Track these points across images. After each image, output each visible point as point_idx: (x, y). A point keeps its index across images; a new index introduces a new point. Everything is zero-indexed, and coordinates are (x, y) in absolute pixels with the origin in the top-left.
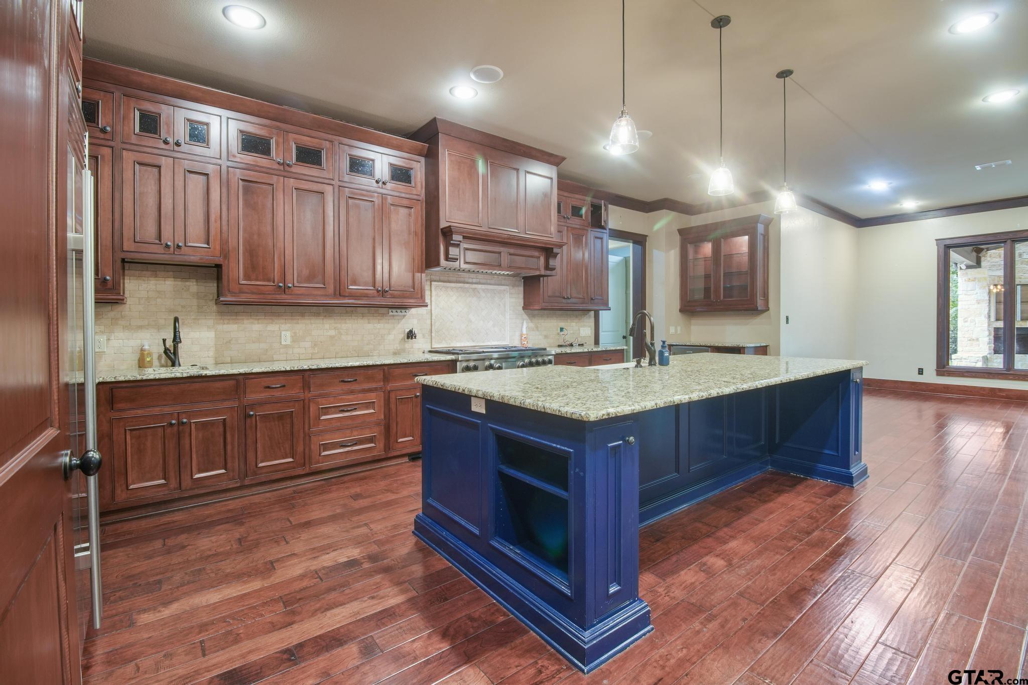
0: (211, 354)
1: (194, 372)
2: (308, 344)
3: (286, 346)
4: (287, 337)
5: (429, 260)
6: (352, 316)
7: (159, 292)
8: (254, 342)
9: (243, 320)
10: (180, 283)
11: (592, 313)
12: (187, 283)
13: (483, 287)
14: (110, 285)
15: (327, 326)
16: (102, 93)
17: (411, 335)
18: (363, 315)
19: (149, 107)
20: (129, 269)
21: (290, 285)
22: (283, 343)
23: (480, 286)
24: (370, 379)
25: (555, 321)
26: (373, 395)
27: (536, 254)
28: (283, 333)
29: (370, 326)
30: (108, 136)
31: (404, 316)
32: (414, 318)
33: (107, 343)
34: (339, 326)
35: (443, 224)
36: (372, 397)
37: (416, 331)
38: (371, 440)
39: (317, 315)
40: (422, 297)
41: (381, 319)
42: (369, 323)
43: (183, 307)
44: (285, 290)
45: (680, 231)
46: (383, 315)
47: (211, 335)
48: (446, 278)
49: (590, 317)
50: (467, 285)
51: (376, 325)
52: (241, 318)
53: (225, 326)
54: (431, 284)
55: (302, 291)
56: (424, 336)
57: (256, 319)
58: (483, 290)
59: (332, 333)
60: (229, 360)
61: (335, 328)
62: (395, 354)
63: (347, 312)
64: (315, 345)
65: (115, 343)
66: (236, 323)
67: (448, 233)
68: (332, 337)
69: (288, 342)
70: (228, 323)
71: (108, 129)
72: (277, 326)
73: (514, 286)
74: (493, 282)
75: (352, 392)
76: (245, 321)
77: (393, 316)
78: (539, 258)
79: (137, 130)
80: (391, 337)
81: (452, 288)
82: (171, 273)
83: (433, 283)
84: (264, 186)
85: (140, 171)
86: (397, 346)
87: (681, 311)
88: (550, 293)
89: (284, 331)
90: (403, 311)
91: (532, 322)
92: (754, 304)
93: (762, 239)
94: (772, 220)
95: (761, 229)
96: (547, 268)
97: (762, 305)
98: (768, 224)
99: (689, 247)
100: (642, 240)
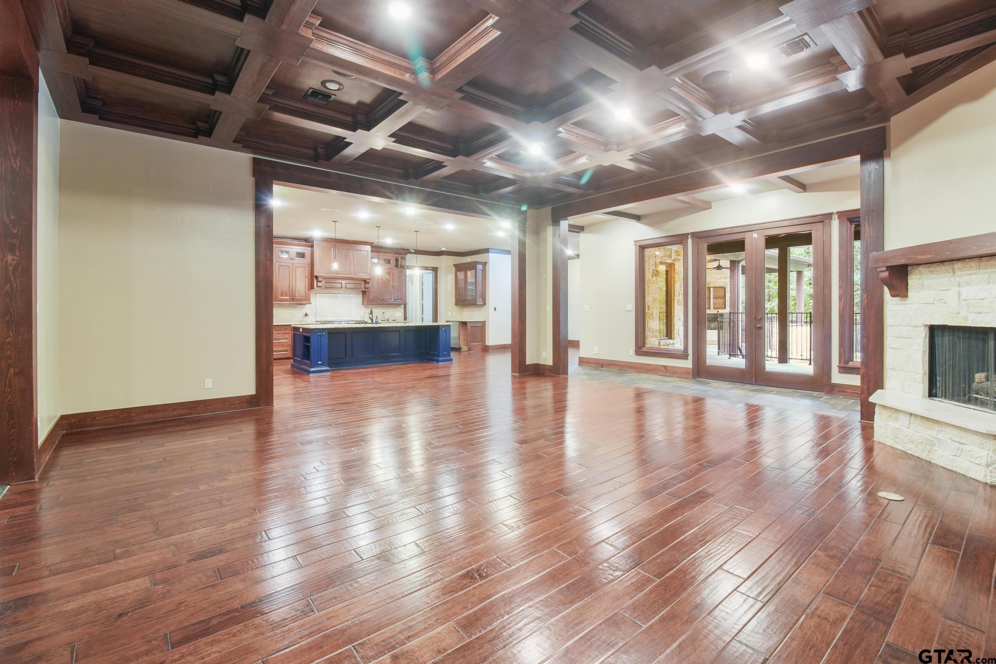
5: (312, 287)
6: (282, 308)
11: (403, 306)
17: (306, 315)
18: (287, 307)
23: (339, 295)
24: (286, 329)
25: (380, 309)
26: (287, 335)
27: (359, 282)
31: (303, 308)
32: (307, 308)
35: (315, 275)
36: (286, 336)
37: (308, 313)
38: (286, 351)
40: (309, 300)
41: (294, 309)
42: (289, 310)
45: (455, 265)
46: (295, 307)
48: (323, 292)
49: (401, 307)
50: (333, 295)
51: (291, 311)
54: (316, 295)
56: (313, 315)
58: (340, 297)
62: (300, 322)
63: (280, 306)
67: (317, 277)
73: (357, 294)
74: (346, 293)
75: (279, 334)
77: (299, 307)
78: (361, 284)
80: (297, 315)
81: (326, 296)
83: (313, 295)
86: (301, 320)
87: (455, 304)
88: (372, 297)
90: (303, 305)
91: (367, 310)
92: (476, 302)
93: (481, 271)
94: (486, 263)
95: (480, 267)
96: (365, 288)
97: (480, 302)
98: (485, 264)
99: (458, 273)
100: (435, 270)
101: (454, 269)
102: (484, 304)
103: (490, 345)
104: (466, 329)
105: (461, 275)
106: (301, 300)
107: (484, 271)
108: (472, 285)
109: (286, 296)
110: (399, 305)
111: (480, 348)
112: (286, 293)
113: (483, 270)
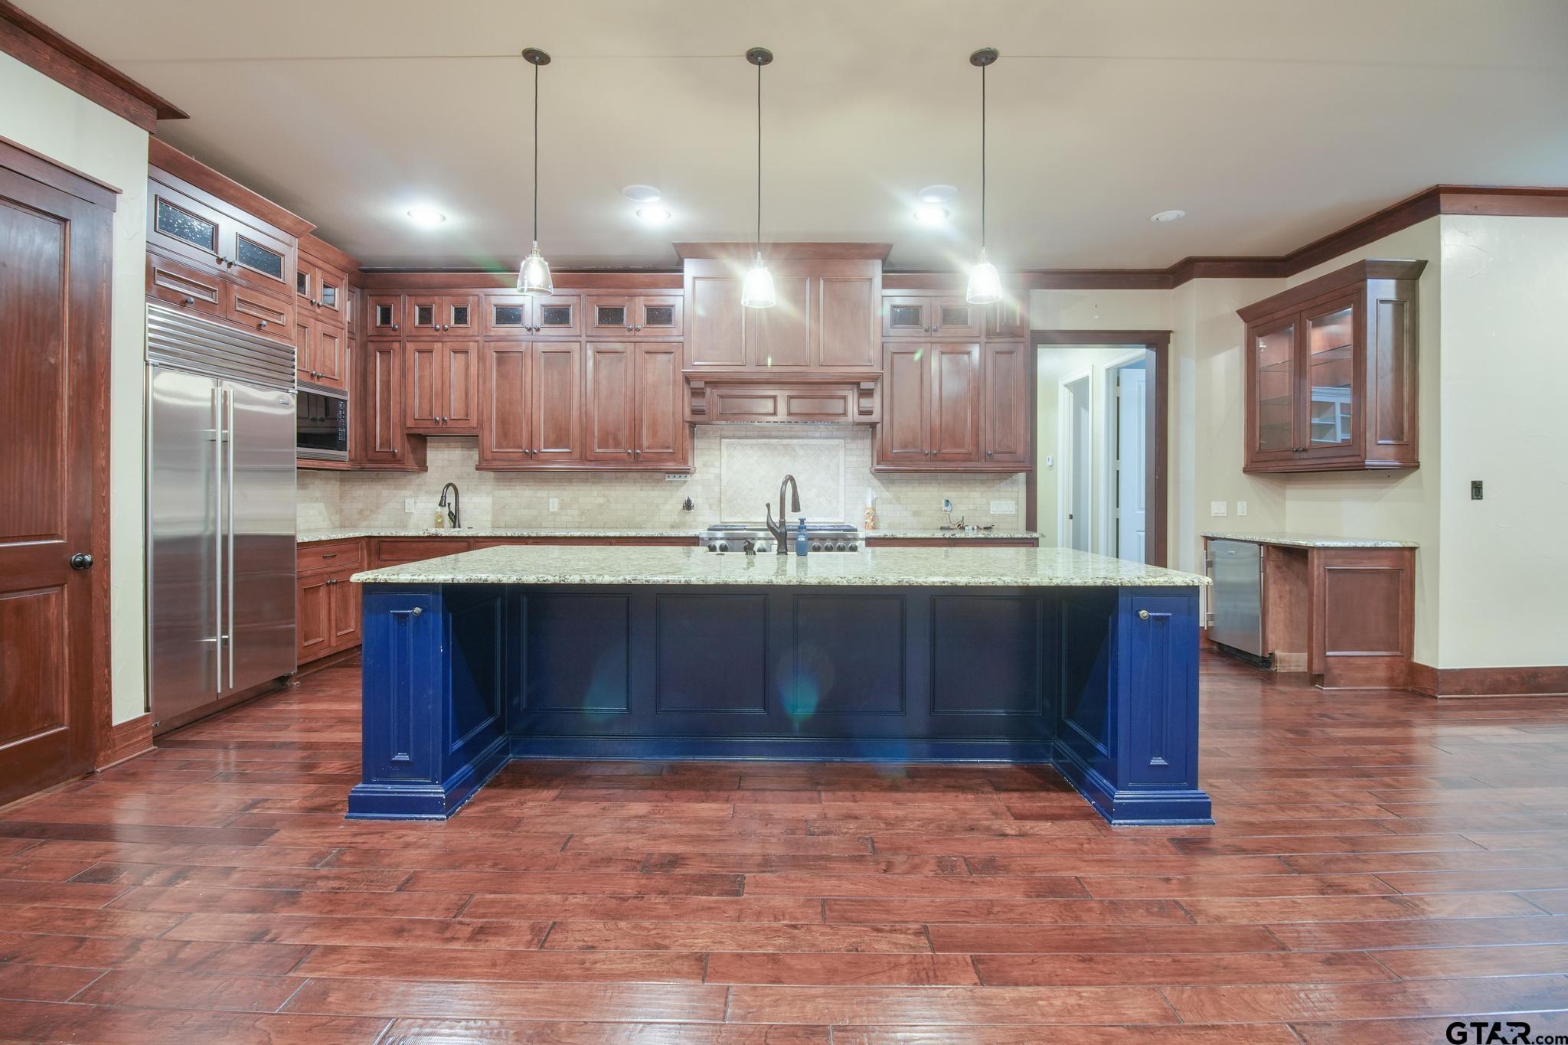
0: (489, 518)
1: (470, 533)
2: (576, 512)
3: (554, 513)
4: (554, 504)
6: (622, 482)
7: (450, 461)
8: (525, 508)
9: (515, 486)
10: (466, 452)
11: (1022, 476)
12: (472, 452)
13: (801, 441)
14: (398, 457)
15: (595, 493)
16: (394, 298)
17: (688, 505)
18: (635, 481)
19: (423, 301)
20: (430, 442)
21: (535, 451)
22: (551, 510)
23: (795, 441)
25: (936, 489)
27: (841, 392)
28: (551, 500)
29: (643, 494)
30: (397, 333)
31: (685, 482)
32: (697, 485)
33: (415, 506)
34: (608, 492)
37: (694, 500)
39: (585, 481)
41: (656, 486)
42: (642, 490)
43: (468, 474)
44: (531, 455)
45: (1240, 312)
46: (658, 481)
47: (489, 500)
48: (743, 434)
49: (1015, 482)
50: (774, 441)
51: (649, 492)
52: (514, 484)
53: (501, 492)
54: (721, 442)
55: (548, 457)
56: (709, 506)
57: (527, 486)
58: (802, 446)
59: (601, 500)
60: (503, 524)
61: (603, 495)
62: (672, 527)
63: (617, 478)
64: (582, 514)
65: (420, 505)
66: (509, 489)
67: (687, 380)
68: (601, 506)
69: (556, 510)
70: (503, 489)
71: (397, 327)
72: (546, 492)
73: (855, 438)
74: (817, 434)
76: (518, 487)
77: (671, 482)
78: (844, 397)
79: (417, 323)
80: (668, 507)
81: (752, 446)
82: (459, 444)
83: (723, 440)
84: (515, 354)
85: (419, 358)
86: (675, 518)
87: (1245, 471)
88: (897, 447)
89: (552, 497)
90: (683, 476)
91: (888, 491)
92: (1361, 455)
93: (1387, 310)
94: (1421, 266)
95: (1381, 290)
96: (861, 413)
97: (1380, 452)
98: (1410, 275)
99: (1262, 344)
100: (1158, 341)
101: (1240, 327)
102: (1408, 462)
103: (1442, 665)
104: (1307, 580)
105: (1275, 352)
106: (660, 458)
107: (1407, 308)
108: (1335, 383)
109: (617, 445)
110: (1005, 474)
111: (1381, 673)
112: (616, 439)
113: (1398, 306)
